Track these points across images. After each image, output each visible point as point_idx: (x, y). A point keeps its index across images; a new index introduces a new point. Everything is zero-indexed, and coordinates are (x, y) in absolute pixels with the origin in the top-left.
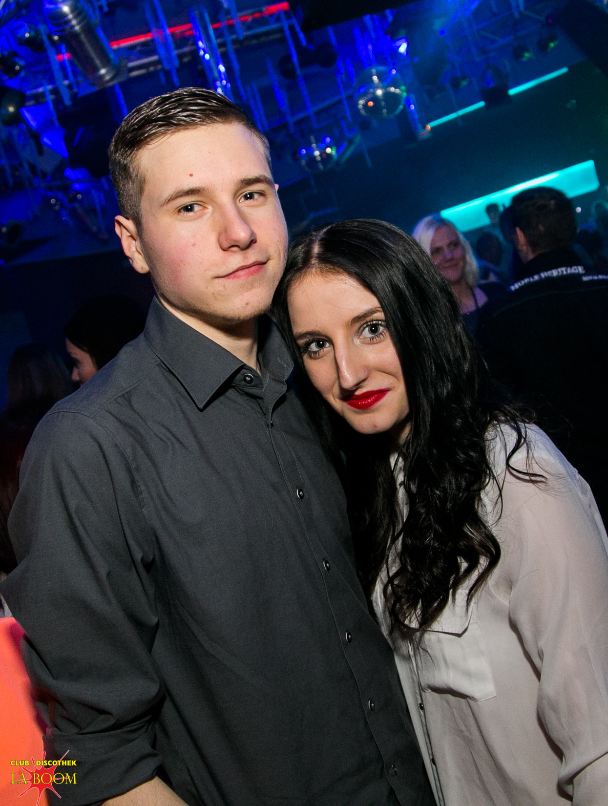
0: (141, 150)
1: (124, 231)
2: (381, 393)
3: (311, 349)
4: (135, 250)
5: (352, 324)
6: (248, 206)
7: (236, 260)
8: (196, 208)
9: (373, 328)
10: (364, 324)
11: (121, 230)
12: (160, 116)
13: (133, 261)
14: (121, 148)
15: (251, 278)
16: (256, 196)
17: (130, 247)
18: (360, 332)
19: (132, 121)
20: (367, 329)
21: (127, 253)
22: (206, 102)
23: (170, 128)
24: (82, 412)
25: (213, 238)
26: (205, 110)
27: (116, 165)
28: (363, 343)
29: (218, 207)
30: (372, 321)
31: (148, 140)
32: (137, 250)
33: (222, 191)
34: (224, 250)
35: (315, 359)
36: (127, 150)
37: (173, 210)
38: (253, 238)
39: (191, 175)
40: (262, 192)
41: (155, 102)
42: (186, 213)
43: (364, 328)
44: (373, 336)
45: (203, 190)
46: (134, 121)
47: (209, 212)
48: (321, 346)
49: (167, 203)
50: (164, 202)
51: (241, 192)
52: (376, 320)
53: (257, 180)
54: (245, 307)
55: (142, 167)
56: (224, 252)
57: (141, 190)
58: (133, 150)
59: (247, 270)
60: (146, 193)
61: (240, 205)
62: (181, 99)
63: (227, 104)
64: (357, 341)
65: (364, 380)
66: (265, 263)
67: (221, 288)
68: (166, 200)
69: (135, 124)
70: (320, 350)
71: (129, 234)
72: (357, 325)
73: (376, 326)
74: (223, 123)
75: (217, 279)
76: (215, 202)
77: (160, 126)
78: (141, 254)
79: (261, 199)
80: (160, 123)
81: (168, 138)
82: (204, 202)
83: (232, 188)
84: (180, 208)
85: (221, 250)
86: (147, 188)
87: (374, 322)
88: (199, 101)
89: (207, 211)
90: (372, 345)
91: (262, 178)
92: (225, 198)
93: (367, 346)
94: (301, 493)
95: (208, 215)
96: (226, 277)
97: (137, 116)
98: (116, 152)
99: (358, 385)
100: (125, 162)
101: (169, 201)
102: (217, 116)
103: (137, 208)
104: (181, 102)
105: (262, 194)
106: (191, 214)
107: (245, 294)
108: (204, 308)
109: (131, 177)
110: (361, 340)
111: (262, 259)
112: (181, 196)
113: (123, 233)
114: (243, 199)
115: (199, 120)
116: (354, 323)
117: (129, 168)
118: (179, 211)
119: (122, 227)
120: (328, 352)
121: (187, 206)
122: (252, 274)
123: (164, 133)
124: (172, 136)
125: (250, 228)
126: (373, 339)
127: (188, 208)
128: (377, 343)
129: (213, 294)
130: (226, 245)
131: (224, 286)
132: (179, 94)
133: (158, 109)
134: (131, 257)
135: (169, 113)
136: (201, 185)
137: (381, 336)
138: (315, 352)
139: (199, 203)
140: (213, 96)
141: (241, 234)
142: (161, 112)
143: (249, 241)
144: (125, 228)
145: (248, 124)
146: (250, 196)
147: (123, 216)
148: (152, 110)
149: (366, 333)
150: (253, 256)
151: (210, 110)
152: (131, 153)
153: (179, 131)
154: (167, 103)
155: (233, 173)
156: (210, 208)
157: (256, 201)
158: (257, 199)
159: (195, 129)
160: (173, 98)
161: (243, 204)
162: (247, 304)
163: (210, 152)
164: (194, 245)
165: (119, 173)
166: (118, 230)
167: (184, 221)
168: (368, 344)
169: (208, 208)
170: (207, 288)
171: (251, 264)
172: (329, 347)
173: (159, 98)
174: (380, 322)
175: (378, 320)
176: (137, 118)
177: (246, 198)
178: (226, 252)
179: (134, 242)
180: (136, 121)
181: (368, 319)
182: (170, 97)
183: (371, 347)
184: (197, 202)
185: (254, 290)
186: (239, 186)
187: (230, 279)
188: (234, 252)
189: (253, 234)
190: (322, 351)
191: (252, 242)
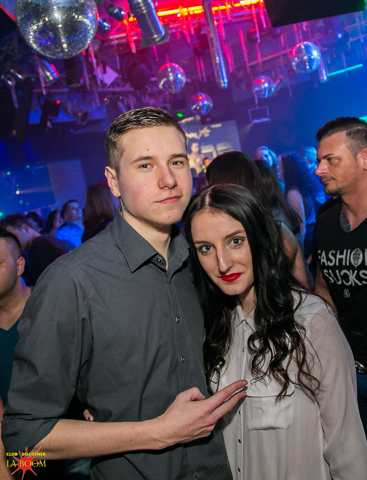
0: (123, 135)
1: (110, 174)
2: (238, 275)
3: (203, 250)
4: (114, 184)
5: (226, 239)
6: (174, 168)
7: (166, 194)
8: (149, 166)
9: (236, 241)
10: (232, 239)
11: (108, 173)
12: (134, 120)
13: (112, 190)
14: (113, 133)
15: (172, 204)
16: (179, 163)
17: (111, 183)
18: (229, 243)
19: (120, 121)
20: (233, 241)
21: (110, 186)
22: (158, 115)
23: (139, 126)
24: (68, 267)
25: (155, 182)
26: (158, 119)
27: (110, 141)
28: (230, 248)
29: (160, 167)
30: (236, 237)
31: (128, 131)
32: (115, 185)
33: (162, 159)
34: (161, 188)
35: (205, 255)
36: (116, 135)
37: (137, 166)
38: (175, 184)
39: (148, 150)
40: (182, 162)
41: (133, 113)
42: (143, 168)
43: (232, 241)
44: (235, 245)
45: (153, 158)
46: (121, 121)
47: (154, 169)
48: (208, 249)
49: (135, 162)
50: (132, 162)
51: (171, 161)
52: (238, 237)
53: (180, 156)
54: (168, 218)
55: (123, 144)
56: (160, 189)
57: (121, 155)
58: (119, 135)
59: (171, 199)
60: (124, 157)
61: (170, 167)
62: (146, 112)
63: (169, 117)
64: (228, 247)
65: (231, 268)
66: (180, 197)
67: (157, 208)
68: (134, 161)
69: (122, 122)
70: (208, 251)
71: (112, 176)
72: (228, 239)
73: (237, 240)
74: (166, 126)
75: (156, 203)
76: (158, 164)
77: (135, 124)
78: (117, 187)
79: (181, 165)
80: (135, 123)
81: (138, 131)
82: (153, 164)
83: (167, 158)
84: (140, 165)
85: (159, 188)
86: (125, 155)
87: (237, 238)
88: (155, 114)
89: (153, 168)
90: (235, 250)
91: (183, 155)
92: (163, 163)
93: (233, 250)
94: (178, 320)
95: (154, 170)
96: (160, 202)
97: (123, 118)
98: (110, 134)
99: (228, 270)
100: (115, 140)
101: (135, 161)
102: (163, 122)
103: (118, 164)
104: (146, 114)
105: (182, 163)
106: (145, 169)
107: (169, 212)
108: (147, 217)
109: (117, 148)
110: (230, 247)
111: (179, 195)
112: (142, 160)
113: (109, 176)
114: (172, 164)
115: (154, 123)
116: (227, 238)
117: (116, 143)
118: (140, 167)
119: (109, 172)
120: (212, 252)
121: (144, 165)
122: (173, 202)
123: (136, 128)
124: (140, 130)
125: (174, 178)
126: (236, 246)
127: (145, 166)
128: (238, 249)
129: (153, 210)
130: (162, 186)
131: (159, 207)
132: (146, 109)
133: (134, 117)
134: (111, 188)
135: (140, 118)
136: (152, 155)
137: (240, 245)
138: (205, 252)
139: (150, 164)
140: (162, 112)
141: (170, 181)
142: (136, 118)
143: (174, 185)
144: (110, 173)
145: (178, 128)
146: (176, 163)
147: (110, 167)
148: (131, 116)
149: (232, 243)
150: (174, 193)
151: (160, 119)
152: (118, 136)
153: (144, 128)
154: (139, 113)
155: (169, 151)
156: (155, 167)
157: (178, 166)
158: (179, 165)
159: (152, 127)
160: (142, 111)
161: (172, 167)
162: (169, 217)
163: (158, 140)
164: (145, 185)
165: (110, 145)
166: (106, 174)
167: (142, 172)
168: (234, 249)
169: (154, 167)
170: (150, 207)
171: (173, 197)
172: (213, 249)
173: (135, 111)
174: (240, 238)
175: (239, 237)
176: (123, 120)
177: (173, 164)
178: (161, 189)
179: (114, 180)
180: (123, 121)
181: (234, 236)
182: (141, 111)
183: (235, 251)
184: (149, 164)
185: (173, 210)
186: (171, 157)
187: (162, 203)
188: (165, 190)
189: (176, 182)
190: (209, 251)
191: (175, 186)
